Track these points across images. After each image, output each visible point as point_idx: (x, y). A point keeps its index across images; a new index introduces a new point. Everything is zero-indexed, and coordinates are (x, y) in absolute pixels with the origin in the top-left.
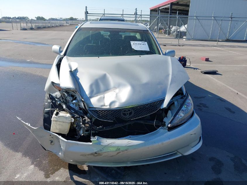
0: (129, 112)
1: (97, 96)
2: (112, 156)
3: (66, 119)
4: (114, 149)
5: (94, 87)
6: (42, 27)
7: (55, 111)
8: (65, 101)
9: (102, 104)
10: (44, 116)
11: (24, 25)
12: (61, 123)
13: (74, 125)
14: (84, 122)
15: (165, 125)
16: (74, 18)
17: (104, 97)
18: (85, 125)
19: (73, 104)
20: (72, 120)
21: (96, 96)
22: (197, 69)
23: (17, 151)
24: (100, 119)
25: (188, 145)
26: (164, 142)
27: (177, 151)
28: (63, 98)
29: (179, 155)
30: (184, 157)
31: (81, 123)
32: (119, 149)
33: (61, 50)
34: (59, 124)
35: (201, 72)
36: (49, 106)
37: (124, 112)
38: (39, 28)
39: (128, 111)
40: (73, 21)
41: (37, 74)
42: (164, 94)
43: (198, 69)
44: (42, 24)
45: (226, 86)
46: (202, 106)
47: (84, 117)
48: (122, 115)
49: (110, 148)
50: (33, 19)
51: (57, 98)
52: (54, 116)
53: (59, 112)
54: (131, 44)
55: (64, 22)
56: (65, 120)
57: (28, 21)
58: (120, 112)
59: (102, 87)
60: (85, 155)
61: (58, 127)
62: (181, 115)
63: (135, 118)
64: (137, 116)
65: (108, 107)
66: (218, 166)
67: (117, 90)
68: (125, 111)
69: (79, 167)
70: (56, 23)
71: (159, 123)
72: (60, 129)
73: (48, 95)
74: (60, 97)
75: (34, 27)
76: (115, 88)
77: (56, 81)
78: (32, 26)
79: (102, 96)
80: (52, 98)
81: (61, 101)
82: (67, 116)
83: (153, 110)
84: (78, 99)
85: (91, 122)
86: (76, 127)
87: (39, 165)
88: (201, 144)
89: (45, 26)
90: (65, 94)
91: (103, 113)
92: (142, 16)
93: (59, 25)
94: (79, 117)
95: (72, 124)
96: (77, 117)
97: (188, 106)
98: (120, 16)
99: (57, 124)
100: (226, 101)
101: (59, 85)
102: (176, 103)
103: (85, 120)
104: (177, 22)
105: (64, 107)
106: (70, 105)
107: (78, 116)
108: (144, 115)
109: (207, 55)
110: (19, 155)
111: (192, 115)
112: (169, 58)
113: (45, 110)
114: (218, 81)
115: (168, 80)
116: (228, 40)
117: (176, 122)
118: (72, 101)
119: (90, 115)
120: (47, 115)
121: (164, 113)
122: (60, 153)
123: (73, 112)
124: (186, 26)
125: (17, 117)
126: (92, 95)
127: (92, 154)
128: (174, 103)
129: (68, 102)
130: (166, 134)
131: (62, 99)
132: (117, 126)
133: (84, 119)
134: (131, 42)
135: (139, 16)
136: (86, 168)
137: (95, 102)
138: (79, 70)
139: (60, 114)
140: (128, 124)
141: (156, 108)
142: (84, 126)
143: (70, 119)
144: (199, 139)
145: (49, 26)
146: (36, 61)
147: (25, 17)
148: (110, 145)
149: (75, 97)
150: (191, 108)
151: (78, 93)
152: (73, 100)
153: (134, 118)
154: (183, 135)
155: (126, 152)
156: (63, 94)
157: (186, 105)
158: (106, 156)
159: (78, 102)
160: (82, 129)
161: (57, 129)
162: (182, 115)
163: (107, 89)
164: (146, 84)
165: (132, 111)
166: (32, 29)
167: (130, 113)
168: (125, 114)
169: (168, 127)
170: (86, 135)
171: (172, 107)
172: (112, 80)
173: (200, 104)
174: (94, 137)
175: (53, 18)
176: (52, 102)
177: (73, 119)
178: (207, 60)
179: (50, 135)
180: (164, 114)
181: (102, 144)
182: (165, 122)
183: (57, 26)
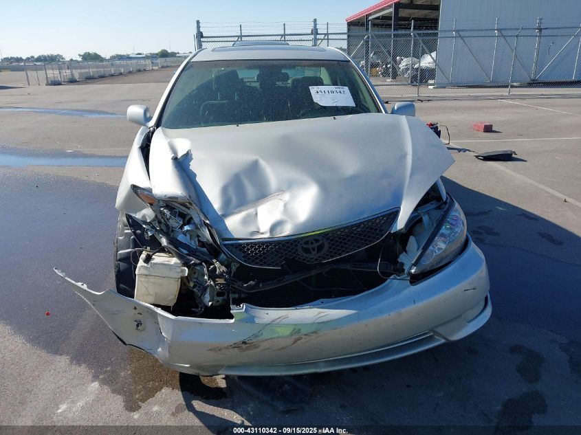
0: (316, 245)
1: (240, 212)
2: (283, 348)
3: (171, 269)
4: (287, 332)
5: (231, 192)
6: (96, 75)
7: (144, 252)
8: (165, 230)
9: (253, 229)
10: (118, 267)
11: (53, 73)
12: (159, 281)
13: (189, 282)
14: (213, 275)
15: (404, 270)
16: (169, 51)
17: (256, 214)
18: (214, 281)
19: (185, 233)
20: (183, 271)
21: (237, 213)
22: (465, 150)
23: (57, 352)
24: (249, 263)
25: (460, 316)
26: (403, 310)
27: (433, 331)
28: (160, 222)
29: (439, 340)
30: (449, 345)
31: (206, 277)
32: (298, 331)
33: (148, 115)
34: (154, 283)
35: (477, 157)
36: (128, 243)
37: (305, 246)
38: (89, 79)
39: (313, 241)
40: (168, 59)
41: (93, 179)
42: (398, 198)
43: (468, 150)
44: (95, 70)
45: (536, 184)
46: (483, 231)
47: (213, 264)
48: (300, 252)
49: (278, 329)
50: (74, 59)
51: (145, 223)
52: (141, 263)
53: (153, 254)
54: (310, 94)
55: (148, 62)
56: (167, 273)
57: (64, 63)
58: (296, 246)
59: (250, 190)
60: (220, 350)
61: (152, 290)
62: (440, 245)
63: (332, 257)
64: (336, 253)
65: (267, 235)
66: (531, 365)
67: (286, 197)
68: (307, 243)
69: (205, 381)
70: (127, 65)
71: (387, 267)
72: (156, 294)
73: (125, 219)
74: (154, 220)
75: (77, 76)
76: (281, 191)
77: (143, 183)
78: (72, 75)
79: (251, 211)
80: (133, 224)
81: (156, 230)
82: (172, 263)
83: (374, 238)
84: (196, 220)
85: (229, 273)
86: (194, 287)
87: (110, 381)
88: (488, 312)
89: (103, 73)
90: (165, 211)
91: (256, 249)
92: (330, 37)
93: (135, 70)
94: (201, 264)
95: (184, 281)
96: (195, 264)
97: (453, 225)
98: (279, 38)
99: (148, 282)
100: (540, 217)
101: (150, 190)
102: (425, 219)
103: (215, 269)
104: (412, 46)
105: (164, 242)
106: (178, 238)
107: (198, 262)
108: (352, 250)
109: (487, 119)
110: (63, 361)
111: (465, 245)
112: (403, 119)
113: (120, 252)
114: (518, 176)
115: (404, 166)
116: (533, 84)
117: (428, 262)
118: (181, 228)
119: (226, 256)
120: (123, 265)
121: (398, 243)
122: (160, 349)
123: (186, 252)
124: (434, 54)
125: (56, 271)
126: (229, 209)
127: (236, 346)
128: (420, 220)
129: (172, 231)
130: (406, 291)
131: (157, 224)
132: (289, 279)
133: (212, 267)
134: (310, 88)
135: (322, 37)
136: (222, 384)
137: (235, 225)
138: (194, 154)
139: (154, 259)
140: (314, 272)
141: (381, 230)
142: (212, 283)
143: (179, 270)
144: (483, 303)
145: (113, 72)
146: (87, 150)
147: (56, 56)
148: (278, 321)
149: (188, 218)
150: (462, 230)
151: (196, 208)
152: (184, 224)
153: (328, 259)
154: (447, 292)
155: (314, 336)
156: (161, 212)
157: (449, 222)
158: (268, 349)
159: (197, 228)
160: (208, 290)
161: (149, 294)
162: (443, 246)
163: (263, 195)
164: (353, 178)
165: (323, 243)
166: (72, 81)
167: (320, 248)
168: (307, 251)
169: (410, 274)
170: (218, 304)
171: (418, 229)
172: (273, 174)
173: (479, 227)
174: (237, 305)
175: (120, 56)
176: (134, 233)
177: (186, 268)
178: (488, 129)
179: (135, 308)
180: (398, 246)
181: (257, 321)
182: (402, 264)
183: (130, 72)
